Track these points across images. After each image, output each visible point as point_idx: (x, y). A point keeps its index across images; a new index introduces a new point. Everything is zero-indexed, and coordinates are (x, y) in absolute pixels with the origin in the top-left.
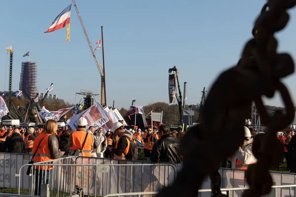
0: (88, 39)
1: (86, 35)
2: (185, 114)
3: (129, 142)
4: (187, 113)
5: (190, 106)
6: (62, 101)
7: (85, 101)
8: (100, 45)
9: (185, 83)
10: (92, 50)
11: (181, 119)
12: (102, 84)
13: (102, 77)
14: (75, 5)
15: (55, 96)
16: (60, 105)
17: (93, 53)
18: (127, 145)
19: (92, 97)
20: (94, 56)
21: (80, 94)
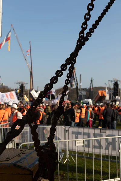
0: (21, 49)
1: (20, 47)
2: (80, 94)
3: (41, 114)
4: (81, 93)
5: (83, 89)
6: (7, 87)
7: (20, 87)
8: (29, 53)
9: (80, 75)
10: (24, 56)
11: (78, 97)
12: (31, 77)
13: (30, 72)
14: (13, 29)
15: (2, 84)
16: (6, 89)
17: (25, 58)
18: (40, 115)
19: (24, 85)
20: (25, 59)
21: (17, 83)
